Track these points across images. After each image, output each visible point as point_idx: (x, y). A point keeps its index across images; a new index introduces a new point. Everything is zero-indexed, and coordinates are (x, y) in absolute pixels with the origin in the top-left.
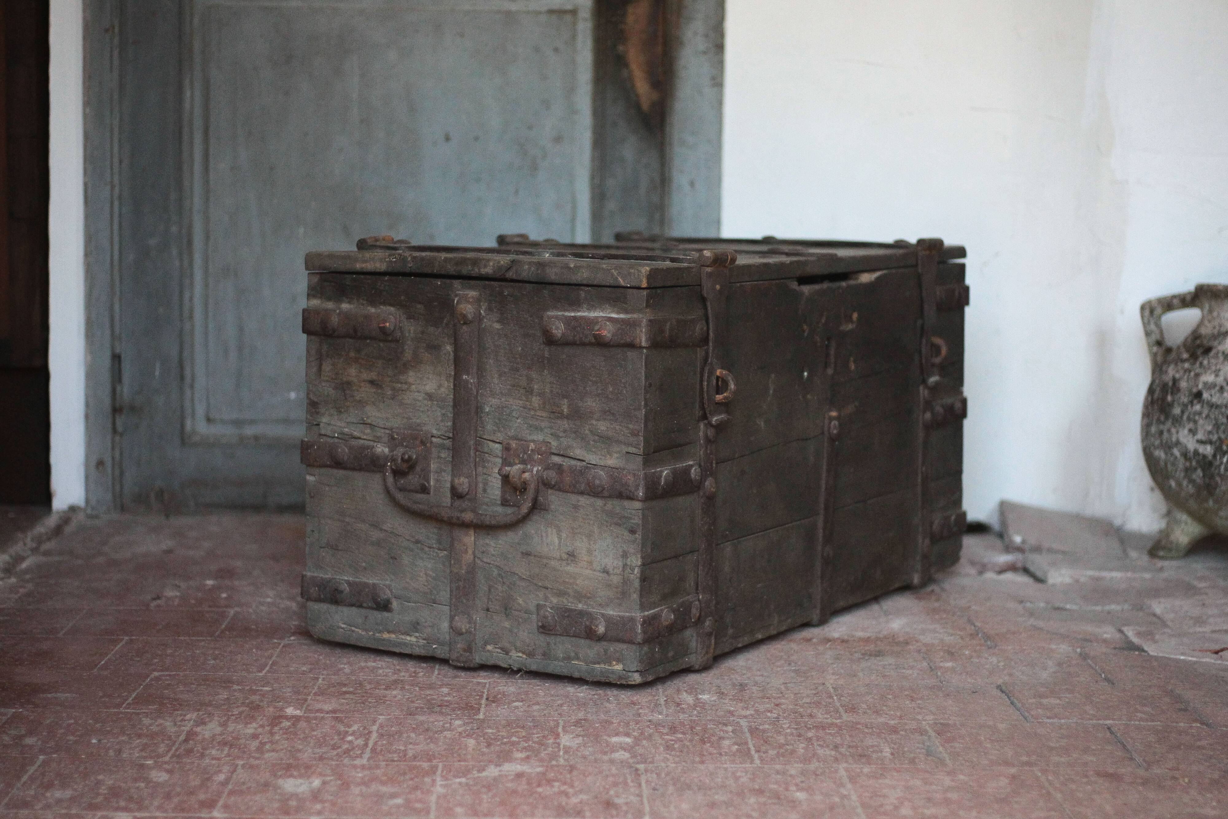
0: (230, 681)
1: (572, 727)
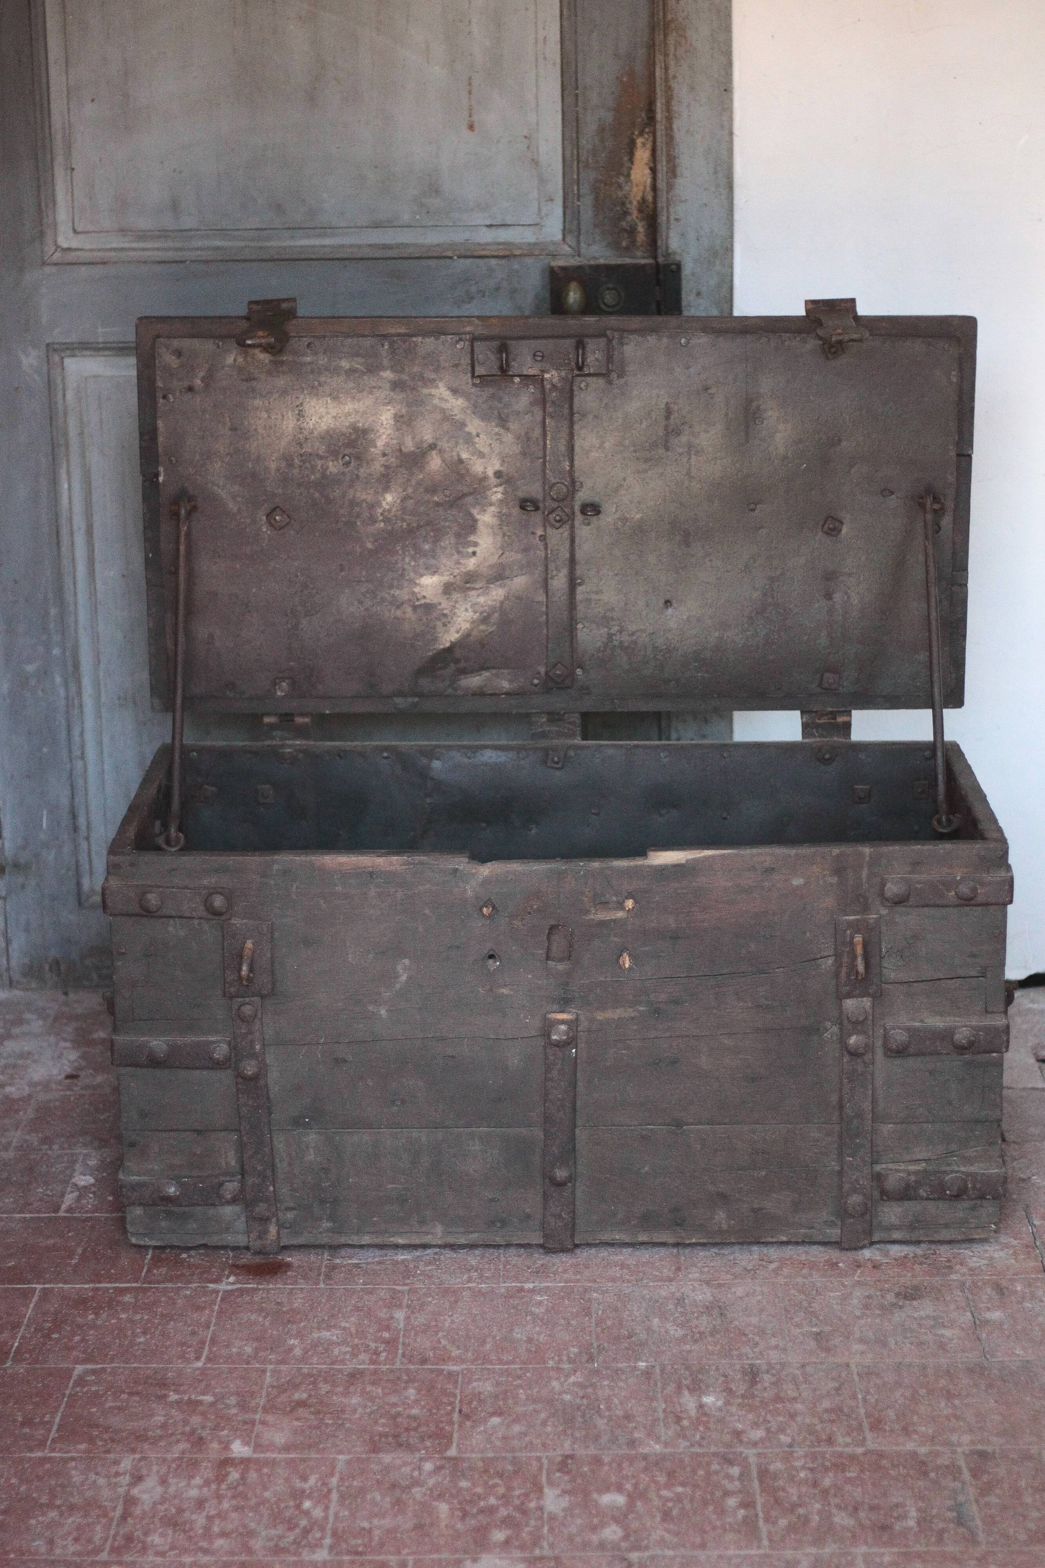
0: (164, 1384)
1: (558, 1474)
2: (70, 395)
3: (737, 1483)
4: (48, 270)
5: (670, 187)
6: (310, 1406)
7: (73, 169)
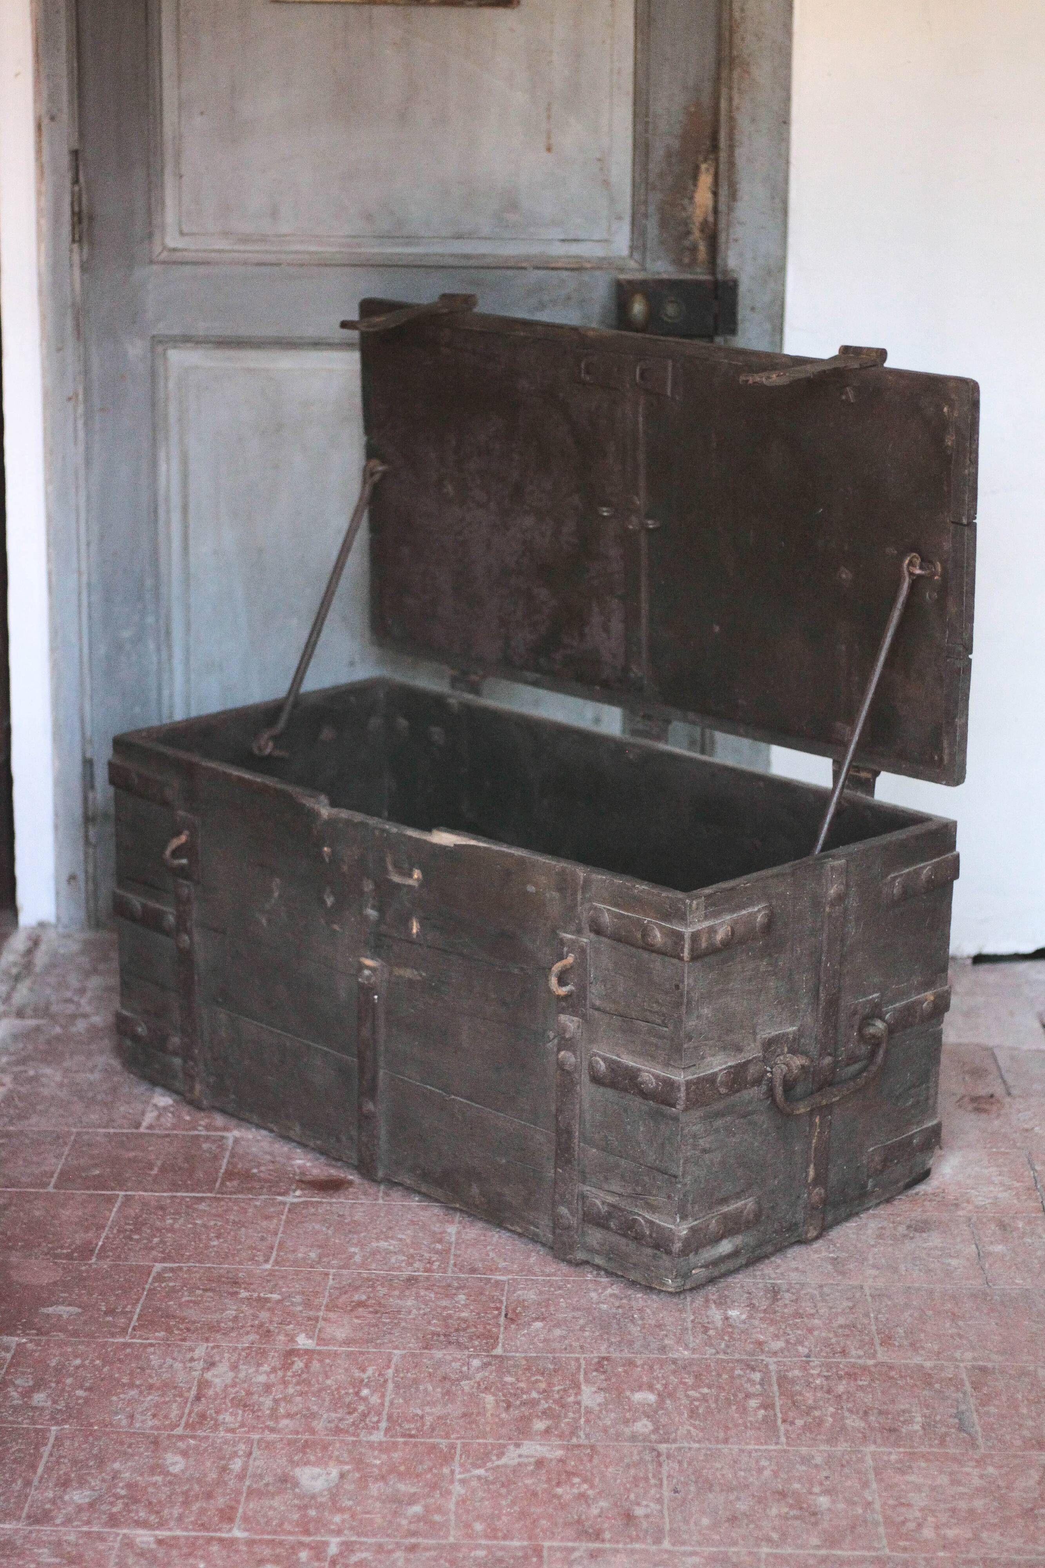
0: (237, 1282)
1: (595, 1374)
2: (171, 385)
3: (758, 1387)
4: (155, 267)
5: (730, 209)
6: (367, 1306)
7: (181, 177)
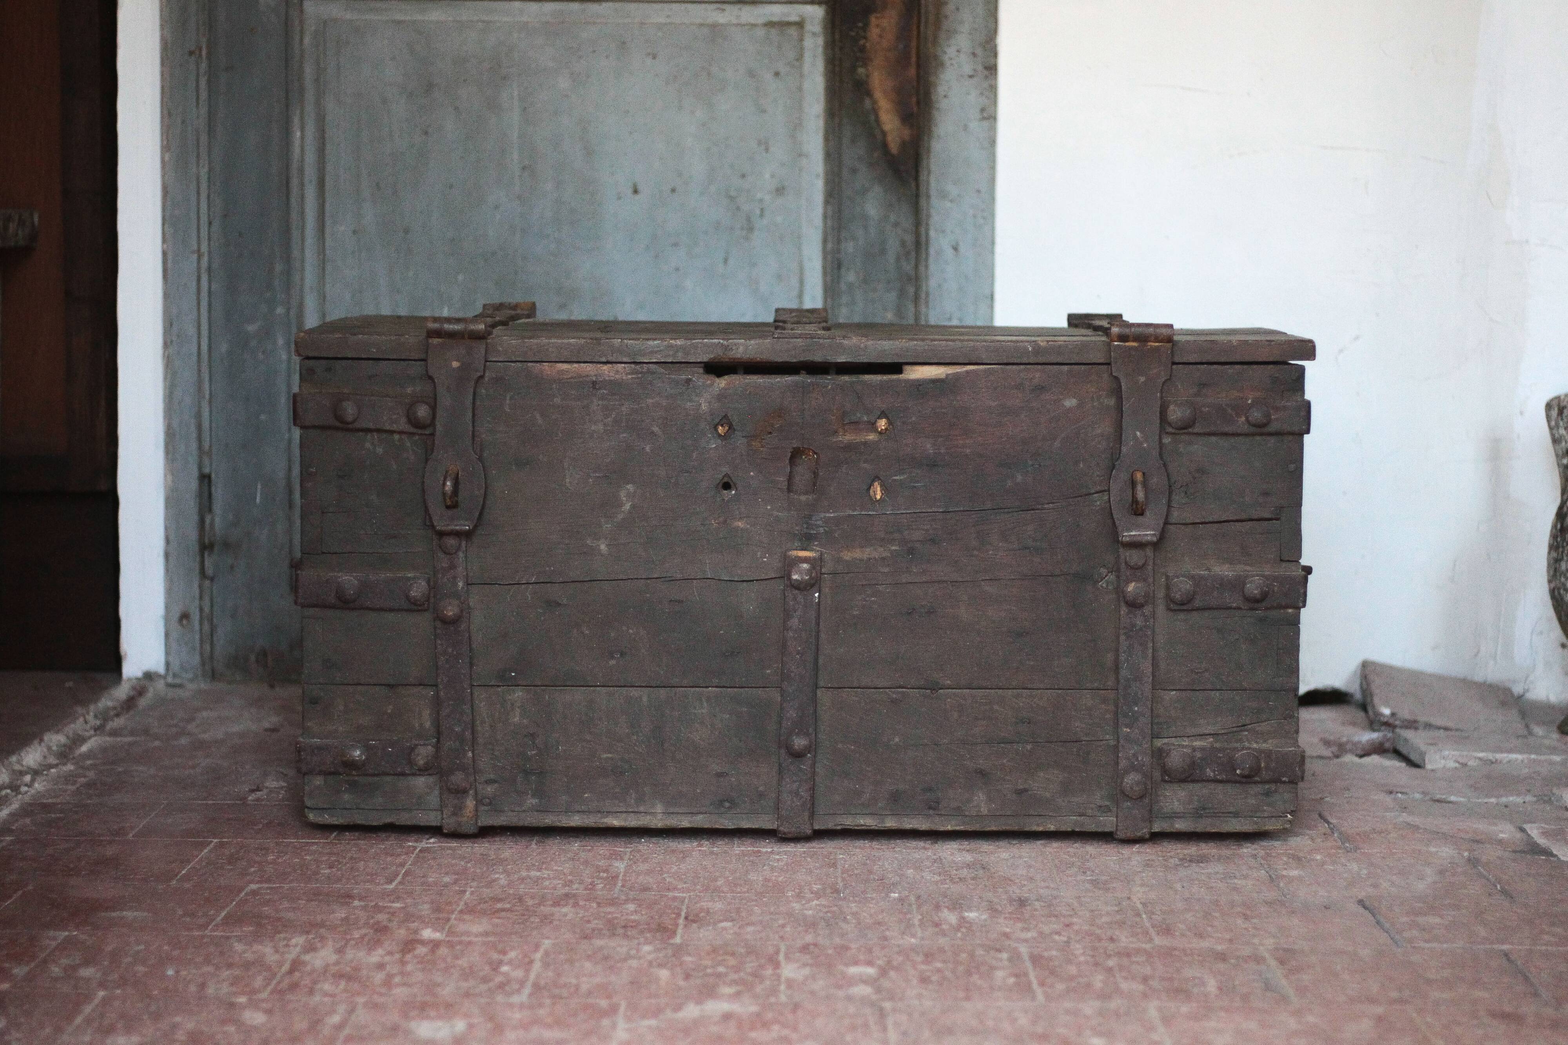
0: (349, 896)
1: (798, 954)
3: (1005, 962)
6: (513, 911)
